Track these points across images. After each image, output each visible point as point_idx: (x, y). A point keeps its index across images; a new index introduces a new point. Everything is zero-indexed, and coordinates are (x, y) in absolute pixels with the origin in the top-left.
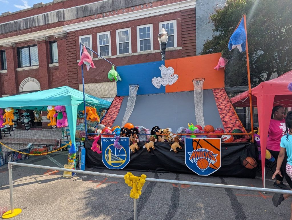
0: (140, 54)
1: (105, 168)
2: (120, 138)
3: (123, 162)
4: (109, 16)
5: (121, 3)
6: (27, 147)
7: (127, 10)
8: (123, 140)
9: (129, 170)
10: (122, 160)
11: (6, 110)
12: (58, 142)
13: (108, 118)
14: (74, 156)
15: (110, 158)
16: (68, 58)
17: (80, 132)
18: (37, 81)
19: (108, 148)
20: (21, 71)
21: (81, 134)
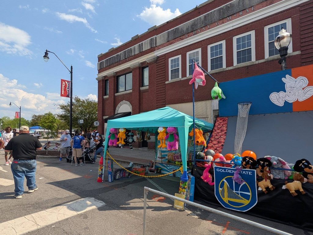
0: (237, 67)
1: (219, 205)
2: (241, 170)
3: (246, 202)
4: (200, 32)
5: (215, 16)
6: (129, 166)
7: (221, 22)
8: (246, 173)
9: (255, 215)
10: (244, 199)
11: (120, 131)
12: (153, 164)
13: (215, 142)
14: (185, 185)
15: (226, 194)
16: (157, 81)
17: (174, 155)
18: (129, 103)
19: (224, 180)
20: (118, 96)
21: (174, 157)
